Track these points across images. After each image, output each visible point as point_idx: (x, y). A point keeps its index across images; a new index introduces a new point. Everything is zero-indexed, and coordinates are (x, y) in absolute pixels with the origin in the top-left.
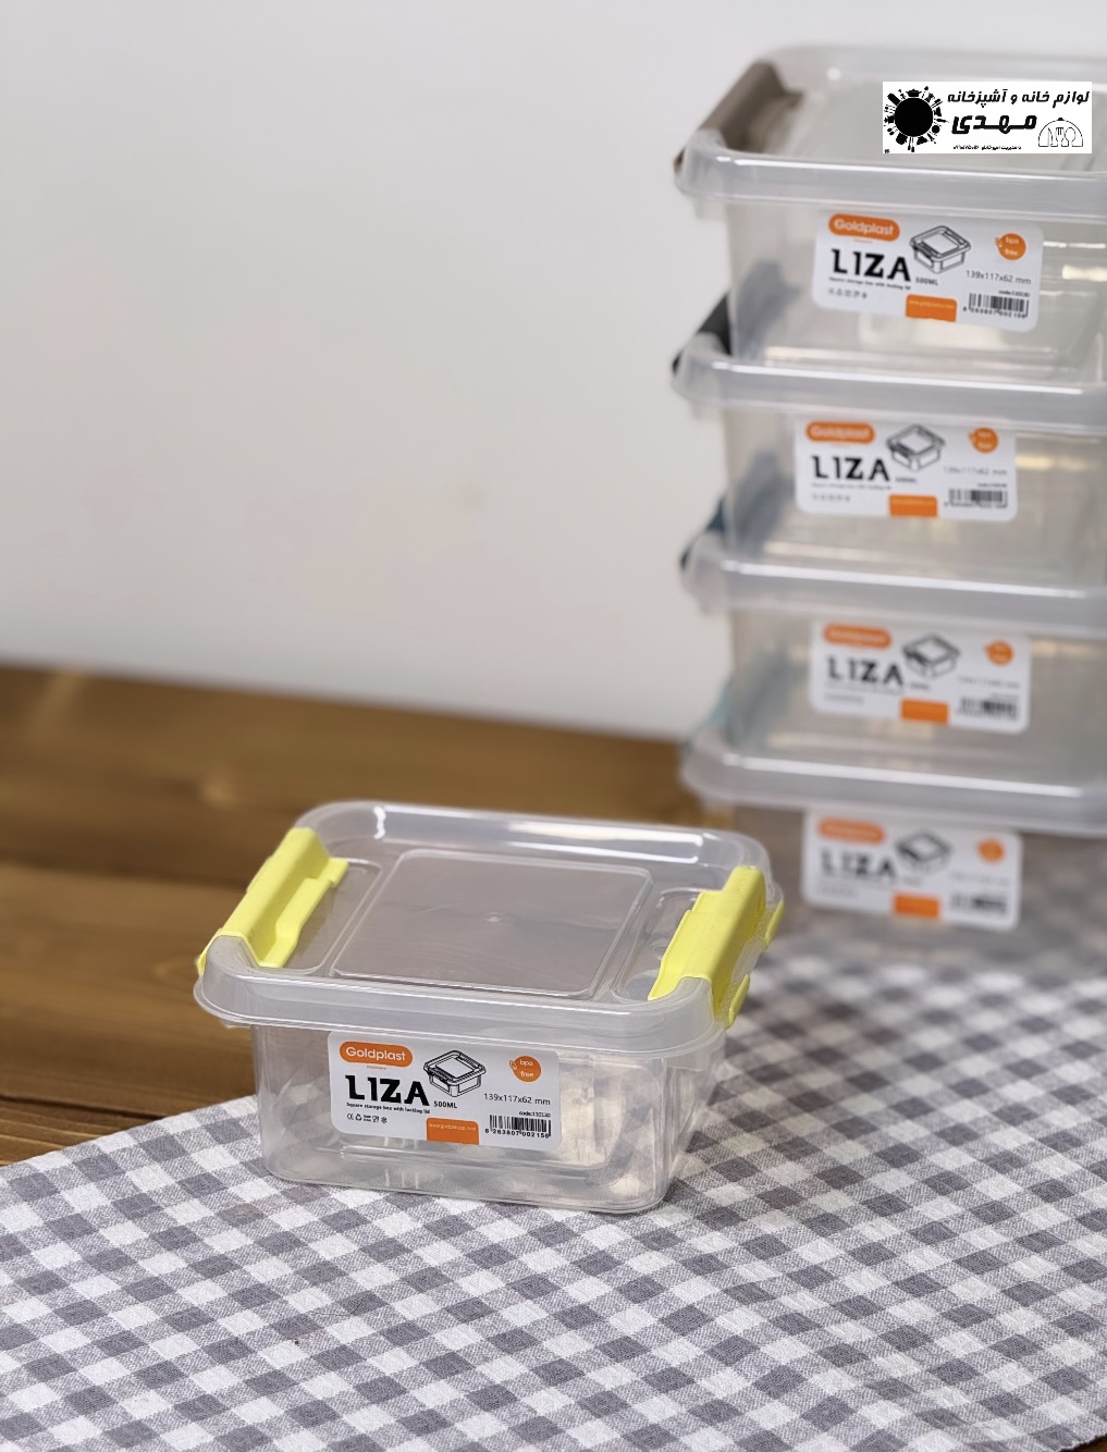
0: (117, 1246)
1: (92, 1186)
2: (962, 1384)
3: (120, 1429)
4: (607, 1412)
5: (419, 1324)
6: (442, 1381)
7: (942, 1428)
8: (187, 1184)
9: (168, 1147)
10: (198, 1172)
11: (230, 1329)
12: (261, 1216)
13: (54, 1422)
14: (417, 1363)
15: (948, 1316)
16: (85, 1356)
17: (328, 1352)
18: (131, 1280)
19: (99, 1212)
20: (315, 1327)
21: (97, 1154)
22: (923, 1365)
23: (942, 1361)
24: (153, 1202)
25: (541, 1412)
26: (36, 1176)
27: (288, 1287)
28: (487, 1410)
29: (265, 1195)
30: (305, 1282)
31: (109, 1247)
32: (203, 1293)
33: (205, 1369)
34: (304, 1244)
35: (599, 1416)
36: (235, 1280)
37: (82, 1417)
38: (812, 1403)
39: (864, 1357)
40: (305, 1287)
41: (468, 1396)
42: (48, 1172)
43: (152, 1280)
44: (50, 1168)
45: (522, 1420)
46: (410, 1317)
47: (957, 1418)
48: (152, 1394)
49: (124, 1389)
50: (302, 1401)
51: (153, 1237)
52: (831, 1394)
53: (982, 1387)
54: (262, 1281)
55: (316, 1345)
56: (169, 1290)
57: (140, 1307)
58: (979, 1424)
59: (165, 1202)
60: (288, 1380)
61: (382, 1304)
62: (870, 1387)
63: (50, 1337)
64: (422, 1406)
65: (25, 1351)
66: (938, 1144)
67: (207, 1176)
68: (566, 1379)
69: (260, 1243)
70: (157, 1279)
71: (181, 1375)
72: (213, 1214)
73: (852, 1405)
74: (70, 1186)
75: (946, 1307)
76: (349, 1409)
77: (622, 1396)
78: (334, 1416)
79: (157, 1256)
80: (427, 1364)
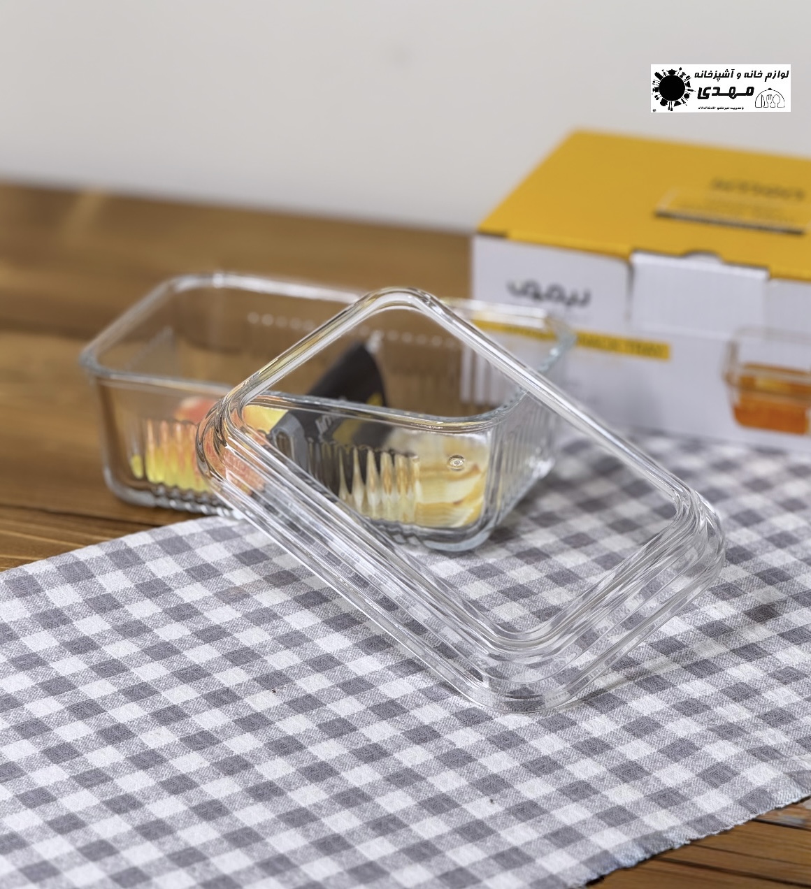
0: (138, 618)
1: (120, 572)
2: (783, 727)
3: (138, 756)
4: (509, 746)
5: (367, 678)
6: (384, 722)
7: (767, 761)
8: (192, 572)
9: (178, 544)
10: (200, 563)
11: (223, 681)
12: (247, 596)
13: (88, 750)
14: (365, 707)
15: (773, 675)
16: (113, 701)
17: (297, 699)
18: (148, 644)
19: (125, 592)
20: (288, 680)
21: (123, 548)
22: (754, 712)
23: (768, 710)
24: (165, 585)
25: (459, 745)
26: (78, 563)
27: (267, 649)
28: (418, 744)
29: (250, 580)
30: (281, 646)
31: (133, 619)
32: (202, 654)
33: (203, 711)
34: (280, 618)
35: (504, 750)
36: (228, 644)
37: (110, 747)
38: (667, 742)
39: (708, 708)
40: (281, 650)
41: (404, 733)
42: (86, 561)
43: (165, 644)
44: (88, 558)
45: (445, 751)
46: (360, 674)
47: (779, 753)
48: (164, 730)
49: (142, 725)
50: (278, 736)
51: (165, 611)
52: (682, 737)
53: (799, 729)
54: (248, 645)
55: (288, 693)
56: (177, 652)
57: (156, 664)
58: (796, 758)
59: (175, 585)
60: (267, 720)
61: (339, 664)
62: (712, 730)
63: (87, 686)
64: (368, 740)
65: (67, 697)
66: (767, 547)
67: (207, 566)
68: (478, 722)
69: (246, 616)
70: (168, 643)
71: (186, 716)
72: (211, 594)
73: (697, 744)
74: (104, 572)
75: (772, 669)
76: (312, 743)
77: (521, 734)
78: (300, 747)
79: (168, 626)
80: (373, 709)
